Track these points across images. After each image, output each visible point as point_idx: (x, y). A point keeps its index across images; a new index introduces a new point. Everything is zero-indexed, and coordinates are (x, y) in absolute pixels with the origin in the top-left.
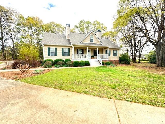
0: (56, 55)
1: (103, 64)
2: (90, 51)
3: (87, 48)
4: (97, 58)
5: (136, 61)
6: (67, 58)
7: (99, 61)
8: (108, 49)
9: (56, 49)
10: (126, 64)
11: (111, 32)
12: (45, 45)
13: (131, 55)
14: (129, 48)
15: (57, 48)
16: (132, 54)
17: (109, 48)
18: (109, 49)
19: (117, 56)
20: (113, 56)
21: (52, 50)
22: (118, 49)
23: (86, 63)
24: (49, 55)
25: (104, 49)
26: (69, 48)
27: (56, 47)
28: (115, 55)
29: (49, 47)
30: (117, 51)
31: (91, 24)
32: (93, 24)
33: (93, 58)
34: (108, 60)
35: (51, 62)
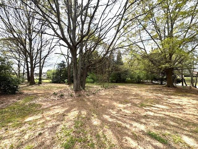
5: (35, 81)
16: (28, 69)
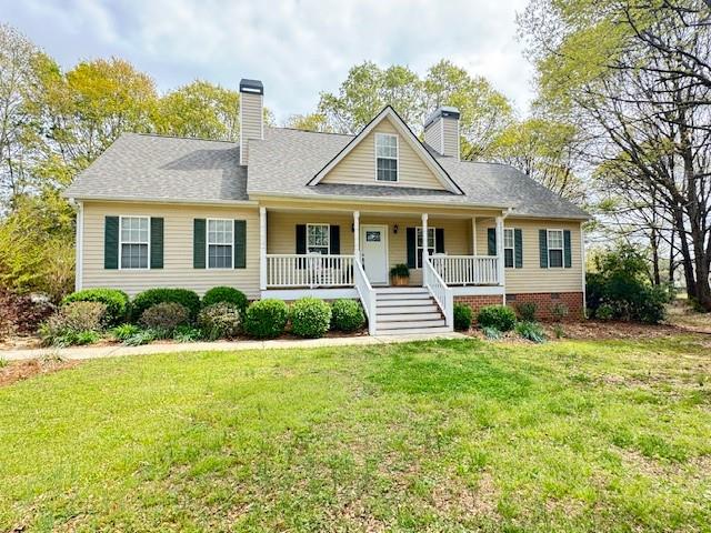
0: (158, 263)
1: (461, 325)
2: (382, 237)
3: (357, 215)
4: (426, 284)
6: (219, 284)
7: (435, 303)
8: (500, 220)
9: (157, 225)
10: (636, 320)
11: (536, 125)
12: (88, 203)
13: (680, 257)
14: (664, 219)
15: (162, 219)
16: (685, 251)
17: (506, 214)
18: (506, 221)
19: (569, 265)
20: (543, 266)
21: (135, 231)
22: (576, 223)
23: (335, 313)
24: (111, 263)
25: (478, 220)
26: (241, 217)
27: (157, 215)
28: (556, 258)
29: (112, 214)
30: (567, 234)
31: (417, 87)
32: (427, 84)
33: (401, 282)
34: (501, 291)
35: (98, 308)
